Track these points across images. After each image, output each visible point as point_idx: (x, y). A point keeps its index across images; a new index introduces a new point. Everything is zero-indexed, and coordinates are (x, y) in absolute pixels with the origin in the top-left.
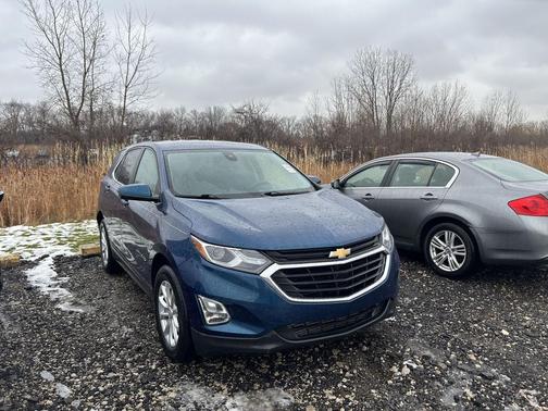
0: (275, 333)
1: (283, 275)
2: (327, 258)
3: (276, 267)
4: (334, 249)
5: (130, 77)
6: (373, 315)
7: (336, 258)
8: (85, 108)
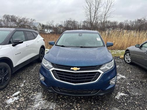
0: (52, 88)
1: (55, 71)
2: (70, 69)
3: (53, 69)
4: (73, 67)
5: (106, 12)
6: (91, 93)
7: (73, 70)
8: (94, 22)
